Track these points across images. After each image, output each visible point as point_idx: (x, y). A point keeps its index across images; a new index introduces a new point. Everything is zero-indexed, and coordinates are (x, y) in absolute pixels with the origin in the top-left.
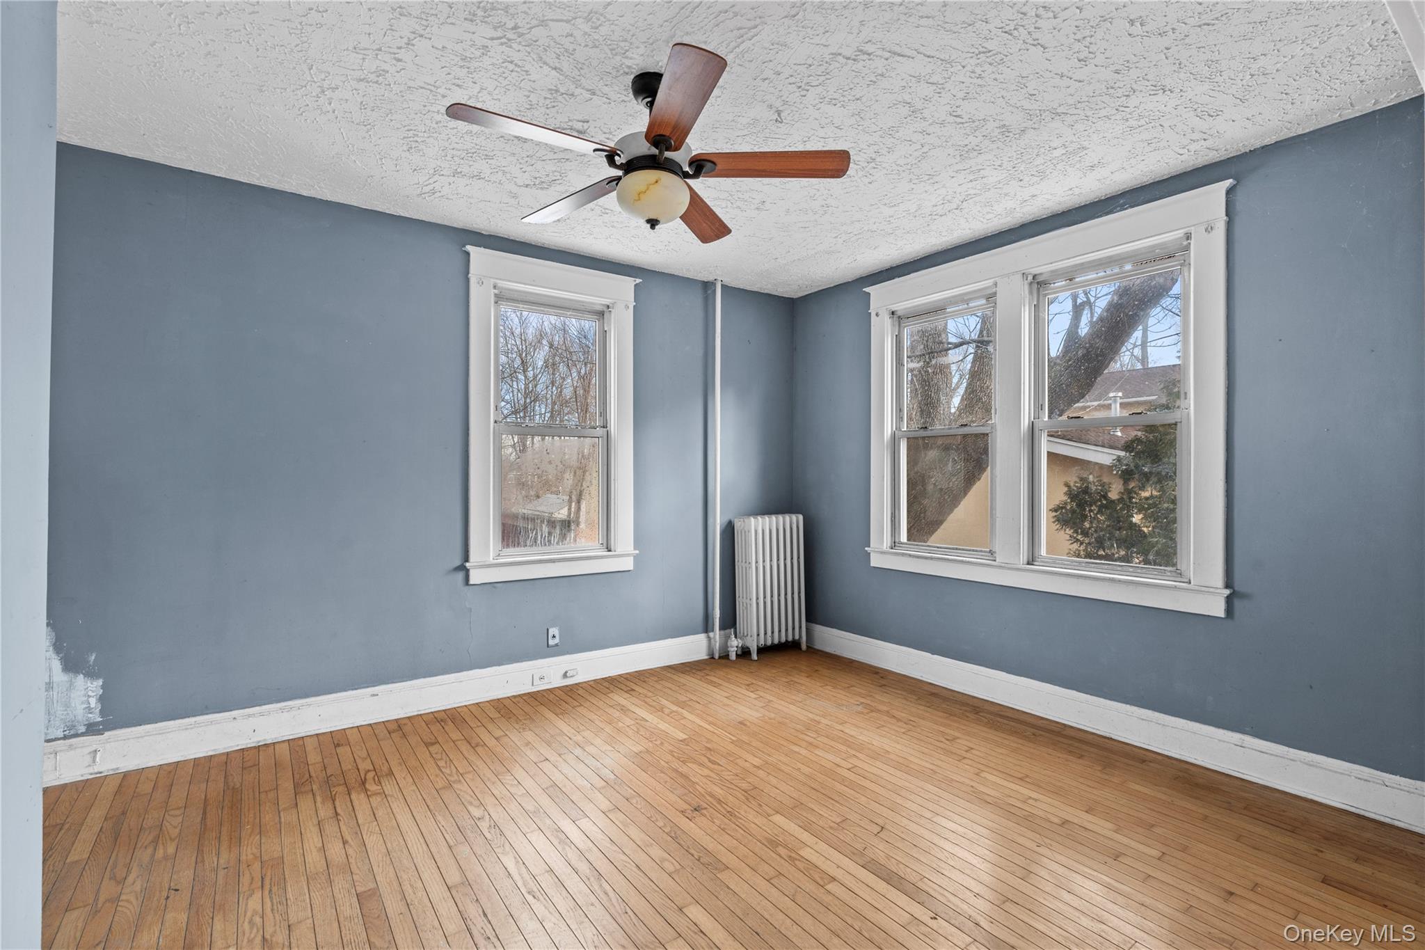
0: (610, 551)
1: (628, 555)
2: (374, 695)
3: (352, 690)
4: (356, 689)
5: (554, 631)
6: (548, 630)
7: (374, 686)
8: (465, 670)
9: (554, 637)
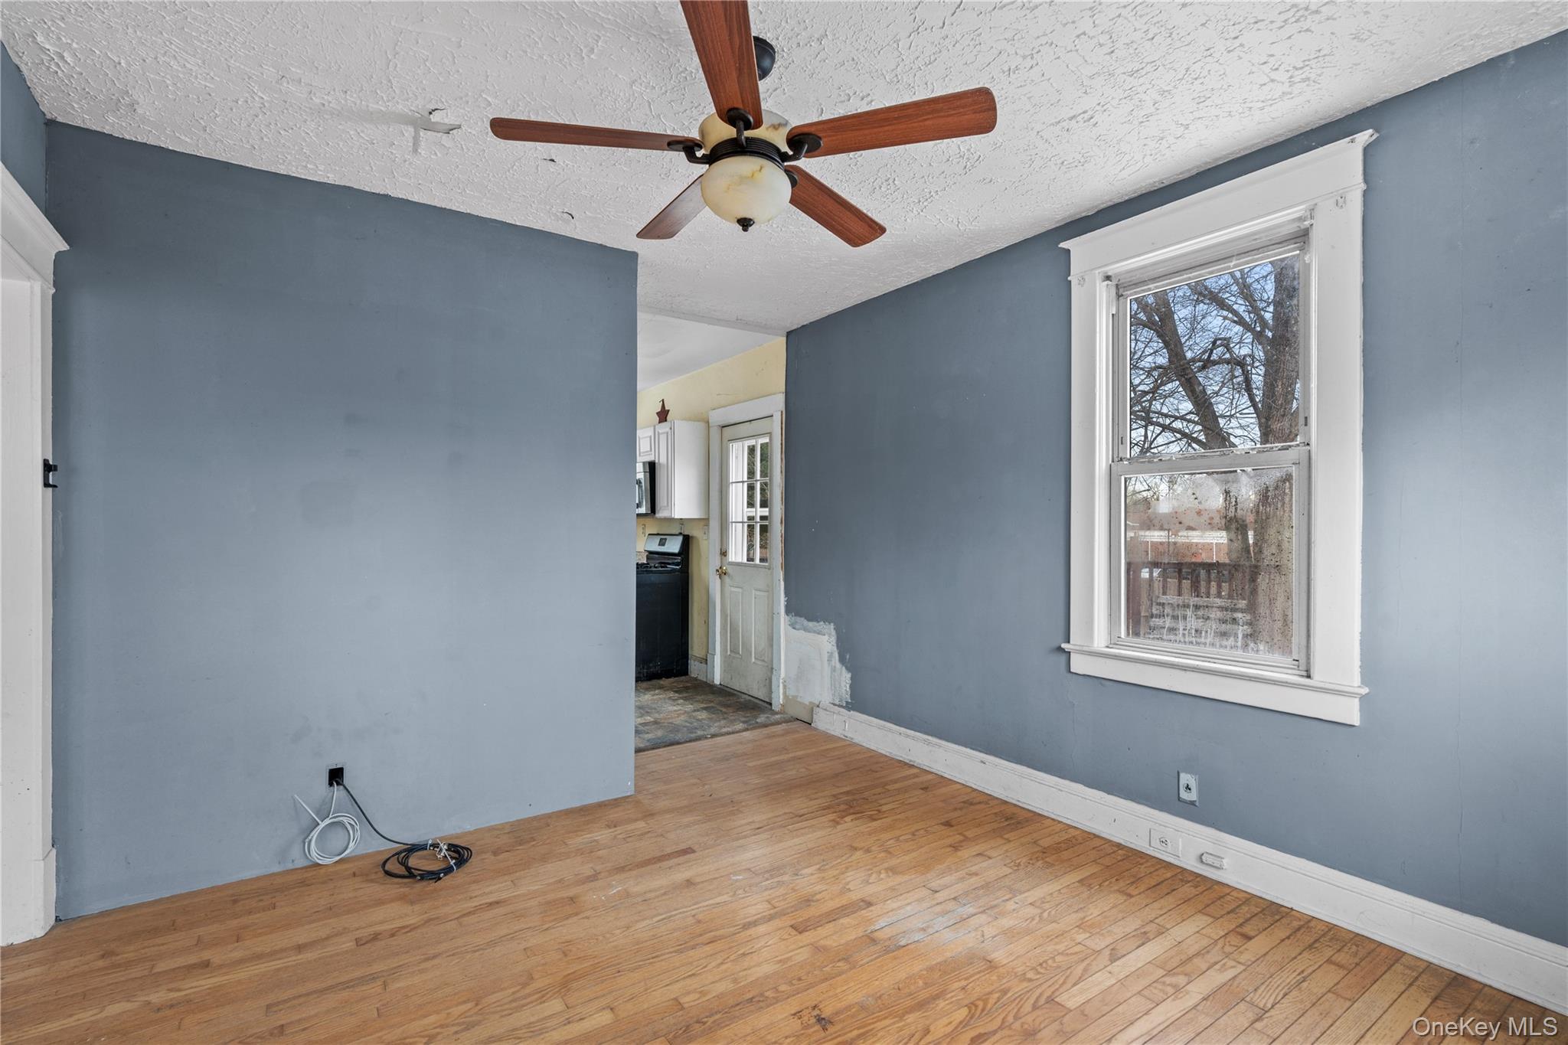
0: (1309, 677)
1: (1351, 695)
2: (982, 762)
3: (971, 748)
4: (973, 749)
5: (1186, 778)
6: (1178, 773)
7: (986, 754)
8: (1069, 779)
9: (1188, 788)
